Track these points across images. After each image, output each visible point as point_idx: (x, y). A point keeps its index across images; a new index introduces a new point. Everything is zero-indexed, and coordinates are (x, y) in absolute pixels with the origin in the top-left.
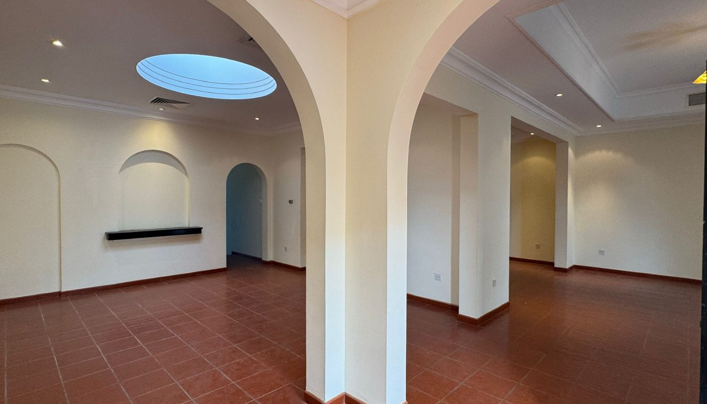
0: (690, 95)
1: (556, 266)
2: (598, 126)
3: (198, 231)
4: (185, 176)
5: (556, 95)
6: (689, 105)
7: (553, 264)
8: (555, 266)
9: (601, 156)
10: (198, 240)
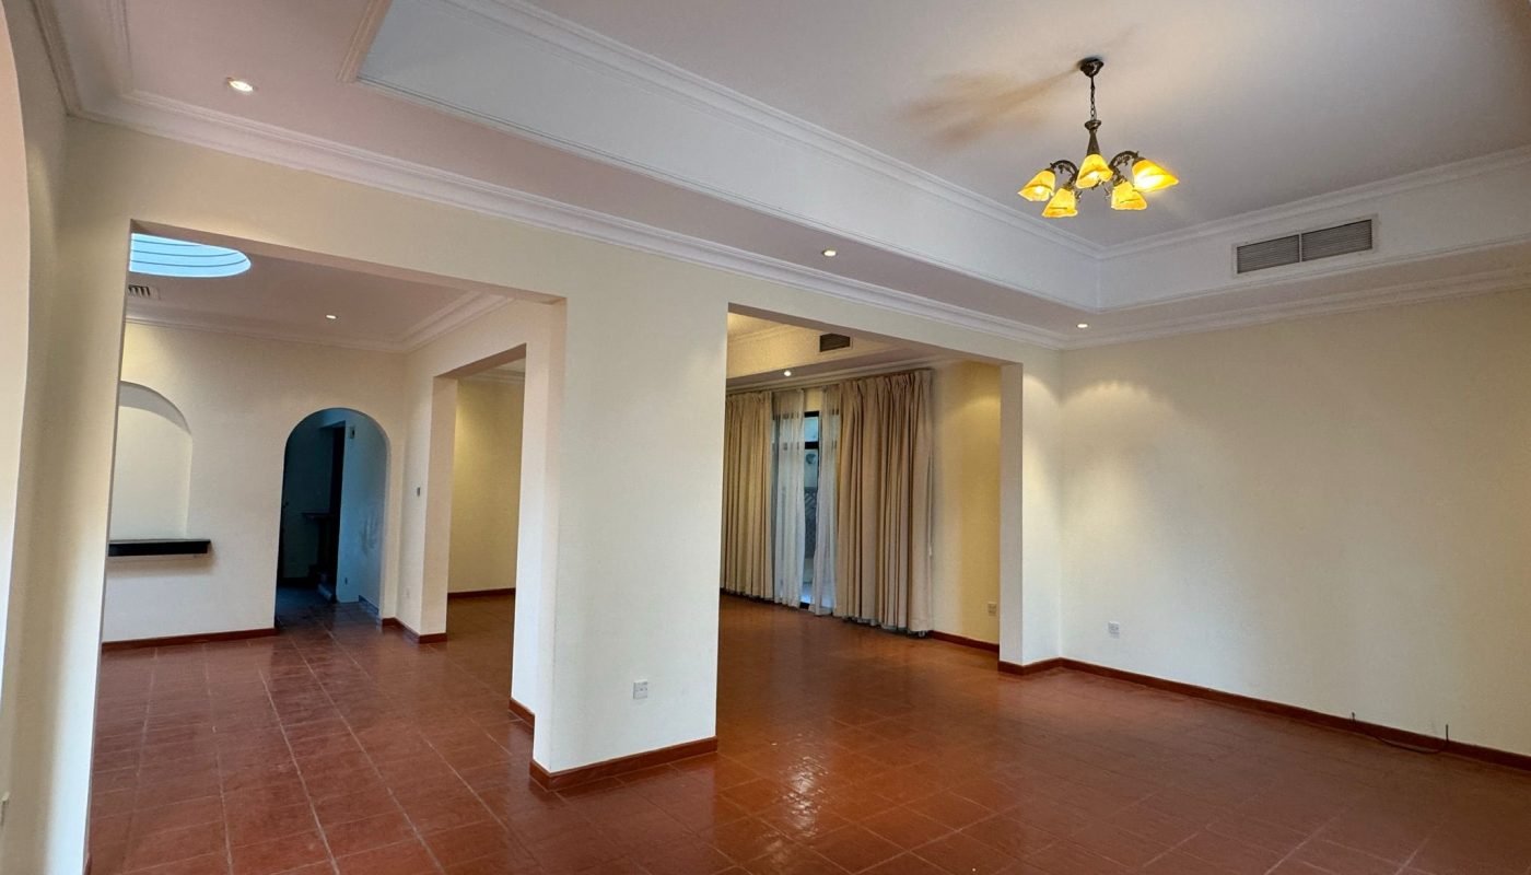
0: (1239, 249)
1: (1005, 656)
2: (1081, 326)
3: (200, 548)
4: (186, 434)
5: (823, 253)
6: (1239, 272)
7: (995, 649)
8: (1002, 659)
9: (1110, 396)
10: (206, 566)
